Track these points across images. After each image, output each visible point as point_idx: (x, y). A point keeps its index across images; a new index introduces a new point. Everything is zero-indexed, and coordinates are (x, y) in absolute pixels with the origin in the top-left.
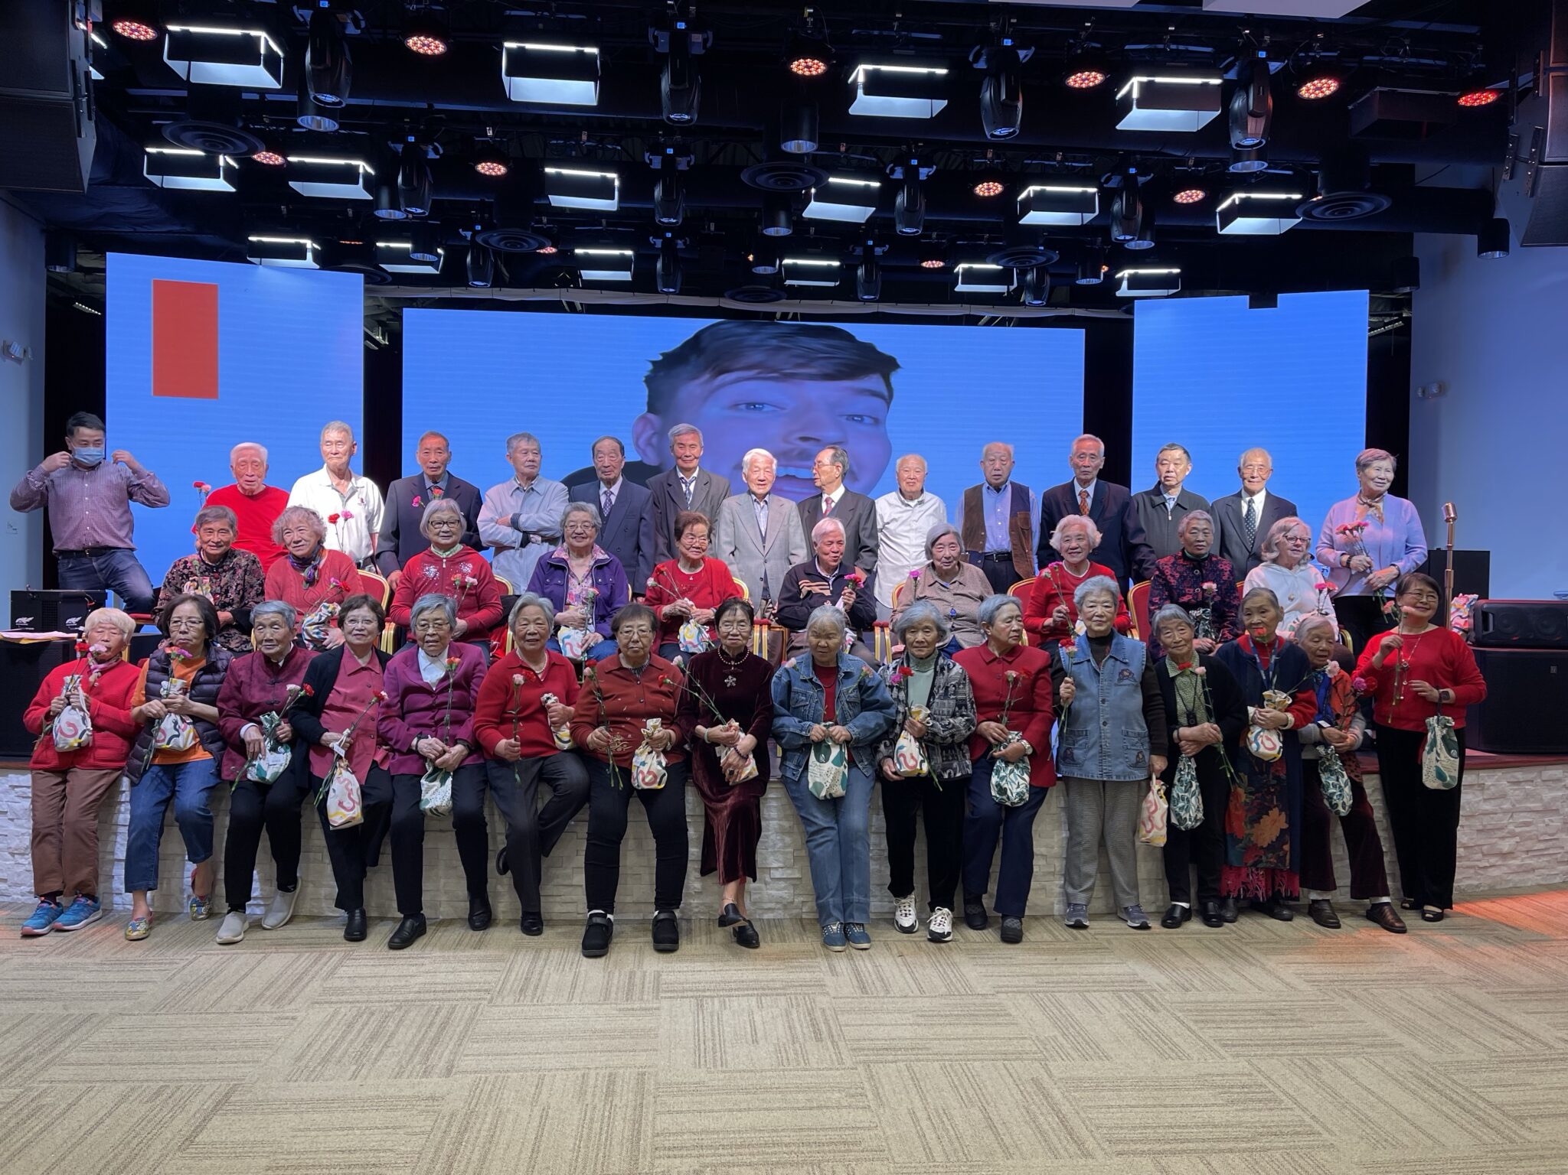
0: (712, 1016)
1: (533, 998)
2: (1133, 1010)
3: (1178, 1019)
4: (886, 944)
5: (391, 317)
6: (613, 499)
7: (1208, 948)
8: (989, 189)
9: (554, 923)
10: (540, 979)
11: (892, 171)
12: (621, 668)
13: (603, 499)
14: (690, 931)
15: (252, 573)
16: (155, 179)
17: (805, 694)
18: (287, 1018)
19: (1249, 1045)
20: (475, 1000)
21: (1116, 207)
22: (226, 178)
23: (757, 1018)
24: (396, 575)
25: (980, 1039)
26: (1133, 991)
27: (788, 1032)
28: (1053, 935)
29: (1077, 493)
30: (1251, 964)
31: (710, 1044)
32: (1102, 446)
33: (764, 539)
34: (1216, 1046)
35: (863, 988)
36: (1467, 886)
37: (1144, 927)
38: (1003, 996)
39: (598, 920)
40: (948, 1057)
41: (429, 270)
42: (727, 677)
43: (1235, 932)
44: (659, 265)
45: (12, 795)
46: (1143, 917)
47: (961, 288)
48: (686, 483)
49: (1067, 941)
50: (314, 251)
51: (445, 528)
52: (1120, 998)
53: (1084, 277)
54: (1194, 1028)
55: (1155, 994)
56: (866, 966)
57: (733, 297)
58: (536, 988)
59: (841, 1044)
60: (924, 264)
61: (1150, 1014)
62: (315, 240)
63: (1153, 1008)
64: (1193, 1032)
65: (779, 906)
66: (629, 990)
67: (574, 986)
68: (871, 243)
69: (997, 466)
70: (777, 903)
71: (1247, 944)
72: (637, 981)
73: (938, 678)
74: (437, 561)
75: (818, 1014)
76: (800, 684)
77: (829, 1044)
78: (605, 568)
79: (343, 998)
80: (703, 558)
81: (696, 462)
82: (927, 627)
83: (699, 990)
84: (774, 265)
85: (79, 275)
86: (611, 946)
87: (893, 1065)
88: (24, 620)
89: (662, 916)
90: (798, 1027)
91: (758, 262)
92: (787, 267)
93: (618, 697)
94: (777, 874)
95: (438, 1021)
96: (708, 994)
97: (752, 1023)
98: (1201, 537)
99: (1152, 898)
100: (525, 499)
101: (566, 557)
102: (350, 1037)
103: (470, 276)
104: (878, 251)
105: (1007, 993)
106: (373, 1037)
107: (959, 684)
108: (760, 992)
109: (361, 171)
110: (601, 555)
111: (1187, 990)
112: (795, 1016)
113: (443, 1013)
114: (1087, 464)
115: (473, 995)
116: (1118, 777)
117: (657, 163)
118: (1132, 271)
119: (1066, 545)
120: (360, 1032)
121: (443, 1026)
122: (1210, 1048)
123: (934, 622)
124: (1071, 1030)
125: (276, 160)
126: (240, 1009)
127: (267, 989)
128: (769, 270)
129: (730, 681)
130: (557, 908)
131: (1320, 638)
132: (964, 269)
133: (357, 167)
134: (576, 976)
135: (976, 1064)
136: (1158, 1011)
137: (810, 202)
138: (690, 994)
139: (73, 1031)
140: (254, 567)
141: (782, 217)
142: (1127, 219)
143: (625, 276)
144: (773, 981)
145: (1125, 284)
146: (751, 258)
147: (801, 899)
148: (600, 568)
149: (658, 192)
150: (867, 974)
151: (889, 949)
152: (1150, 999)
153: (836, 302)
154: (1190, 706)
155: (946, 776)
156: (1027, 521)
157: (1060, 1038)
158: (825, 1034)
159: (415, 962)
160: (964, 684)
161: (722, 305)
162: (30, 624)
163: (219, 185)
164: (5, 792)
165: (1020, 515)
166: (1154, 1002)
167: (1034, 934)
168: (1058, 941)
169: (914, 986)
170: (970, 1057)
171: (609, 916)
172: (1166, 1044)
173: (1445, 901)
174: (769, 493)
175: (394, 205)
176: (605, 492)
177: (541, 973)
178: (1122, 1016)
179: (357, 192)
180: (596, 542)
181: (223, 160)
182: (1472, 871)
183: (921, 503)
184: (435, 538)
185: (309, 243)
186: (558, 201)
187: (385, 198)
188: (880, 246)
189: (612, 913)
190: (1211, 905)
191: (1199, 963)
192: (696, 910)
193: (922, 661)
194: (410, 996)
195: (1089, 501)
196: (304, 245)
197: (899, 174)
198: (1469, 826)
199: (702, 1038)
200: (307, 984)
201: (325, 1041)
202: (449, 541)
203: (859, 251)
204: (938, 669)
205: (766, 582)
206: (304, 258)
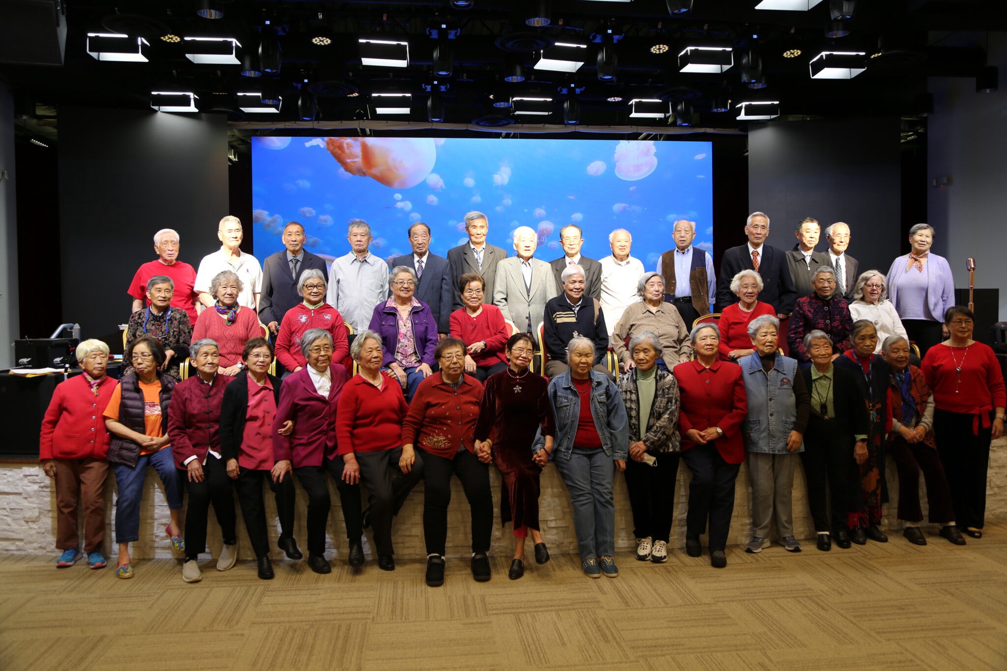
0: (529, 627)
1: (402, 618)
2: (810, 610)
3: (842, 615)
4: (632, 569)
5: (240, 142)
6: (423, 265)
7: (845, 563)
8: (659, 49)
9: (403, 562)
10: (402, 603)
11: (594, 38)
12: (444, 384)
13: (417, 265)
14: (495, 565)
15: (184, 323)
16: (94, 55)
17: (566, 398)
18: (237, 635)
19: (894, 632)
20: (363, 619)
21: (744, 61)
22: (142, 53)
23: (560, 627)
24: (273, 324)
25: (716, 636)
26: (806, 597)
27: (584, 636)
28: (742, 559)
29: (751, 252)
30: (879, 574)
31: (533, 647)
32: (768, 220)
33: (528, 291)
34: (873, 633)
35: (626, 603)
36: (1001, 513)
37: (797, 550)
38: (722, 604)
39: (436, 561)
40: (698, 650)
41: (273, 110)
42: (515, 386)
43: (860, 551)
44: (429, 103)
45: (26, 481)
46: (796, 544)
47: (634, 115)
48: (477, 252)
49: (752, 563)
50: (195, 99)
51: (315, 290)
52: (799, 601)
53: (717, 108)
54: (855, 621)
55: (821, 598)
56: (623, 587)
57: (478, 124)
58: (402, 609)
59: (623, 644)
60: (609, 100)
61: (823, 613)
62: (195, 93)
63: (823, 608)
64: (855, 624)
65: (553, 546)
66: (466, 609)
67: (427, 608)
68: (573, 85)
69: (682, 235)
70: (552, 544)
71: (870, 559)
72: (470, 602)
73: (658, 384)
74: (306, 311)
75: (601, 623)
76: (563, 391)
77: (615, 644)
78: (421, 313)
79: (272, 619)
80: (481, 304)
81: (484, 238)
82: (646, 349)
83: (514, 608)
84: (508, 101)
85: (35, 121)
86: (445, 577)
87: (663, 658)
88: (25, 360)
89: (478, 557)
90: (590, 632)
91: (496, 100)
92: (516, 102)
93: (443, 404)
94: (553, 524)
95: (341, 635)
96: (520, 610)
97: (557, 630)
98: (826, 284)
99: (801, 529)
100: (360, 267)
101: (395, 306)
102: (285, 647)
103: (300, 114)
104: (578, 91)
105: (724, 602)
106: (301, 648)
107: (670, 387)
108: (557, 608)
109: (234, 45)
110: (416, 304)
111: (841, 594)
112: (585, 624)
113: (343, 629)
114: (759, 232)
115: (360, 616)
116: (779, 451)
117: (435, 35)
118: (747, 103)
119: (745, 290)
120: (290, 643)
121: (346, 639)
122: (869, 635)
123: (651, 345)
124: (774, 627)
125: (176, 39)
126: (204, 630)
127: (218, 613)
128: (502, 105)
129: (518, 389)
130: (406, 551)
131: (899, 350)
132: (636, 102)
133: (231, 42)
134: (427, 600)
135: (719, 654)
136: (827, 610)
137: (540, 59)
138: (510, 611)
139: (93, 649)
140: (185, 320)
141: (518, 70)
142: (751, 69)
143: (406, 111)
144: (562, 599)
145: (743, 111)
146: (491, 97)
147: (570, 540)
148: (415, 313)
149: (436, 54)
150: (625, 592)
151: (635, 573)
152: (819, 601)
153: (547, 126)
154: (823, 401)
155: (662, 451)
156: (704, 273)
157: (769, 633)
158: (610, 637)
159: (313, 592)
160: (673, 388)
161: (469, 129)
162: (29, 363)
163: (139, 58)
164: (21, 479)
165: (698, 269)
166: (822, 603)
167: (732, 559)
168: (746, 563)
169: (659, 600)
170: (713, 649)
171: (443, 557)
172: (839, 634)
173: (980, 523)
174: (532, 257)
175: (253, 68)
176: (418, 261)
177: (402, 598)
178: (804, 615)
179: (231, 59)
180: (414, 295)
181: (140, 40)
182: (1003, 503)
183: (628, 263)
184: (308, 297)
185: (191, 95)
186: (367, 61)
187: (247, 64)
188: (579, 88)
189: (444, 555)
190: (841, 534)
191: (843, 575)
192: (497, 550)
193: (646, 373)
194: (317, 617)
195: (759, 259)
196: (189, 96)
197: (598, 40)
198: (1000, 473)
199: (526, 644)
200: (245, 609)
201: (268, 651)
202: (317, 299)
203: (565, 91)
204: (658, 378)
205: (530, 320)
206: (189, 105)
